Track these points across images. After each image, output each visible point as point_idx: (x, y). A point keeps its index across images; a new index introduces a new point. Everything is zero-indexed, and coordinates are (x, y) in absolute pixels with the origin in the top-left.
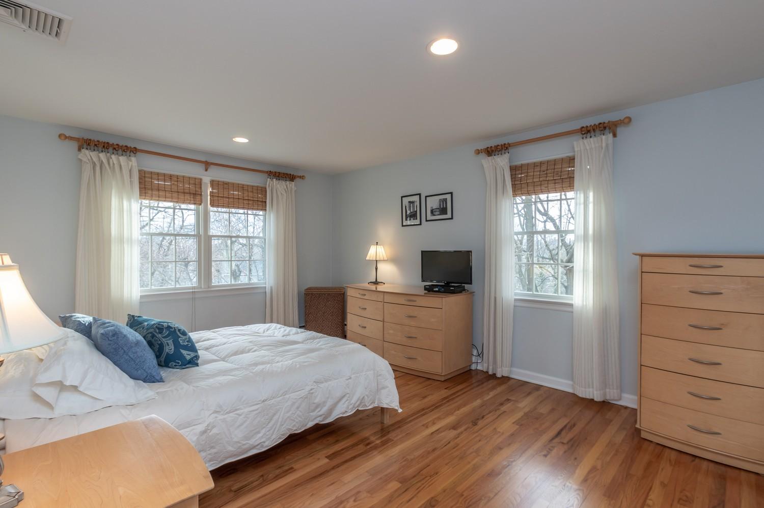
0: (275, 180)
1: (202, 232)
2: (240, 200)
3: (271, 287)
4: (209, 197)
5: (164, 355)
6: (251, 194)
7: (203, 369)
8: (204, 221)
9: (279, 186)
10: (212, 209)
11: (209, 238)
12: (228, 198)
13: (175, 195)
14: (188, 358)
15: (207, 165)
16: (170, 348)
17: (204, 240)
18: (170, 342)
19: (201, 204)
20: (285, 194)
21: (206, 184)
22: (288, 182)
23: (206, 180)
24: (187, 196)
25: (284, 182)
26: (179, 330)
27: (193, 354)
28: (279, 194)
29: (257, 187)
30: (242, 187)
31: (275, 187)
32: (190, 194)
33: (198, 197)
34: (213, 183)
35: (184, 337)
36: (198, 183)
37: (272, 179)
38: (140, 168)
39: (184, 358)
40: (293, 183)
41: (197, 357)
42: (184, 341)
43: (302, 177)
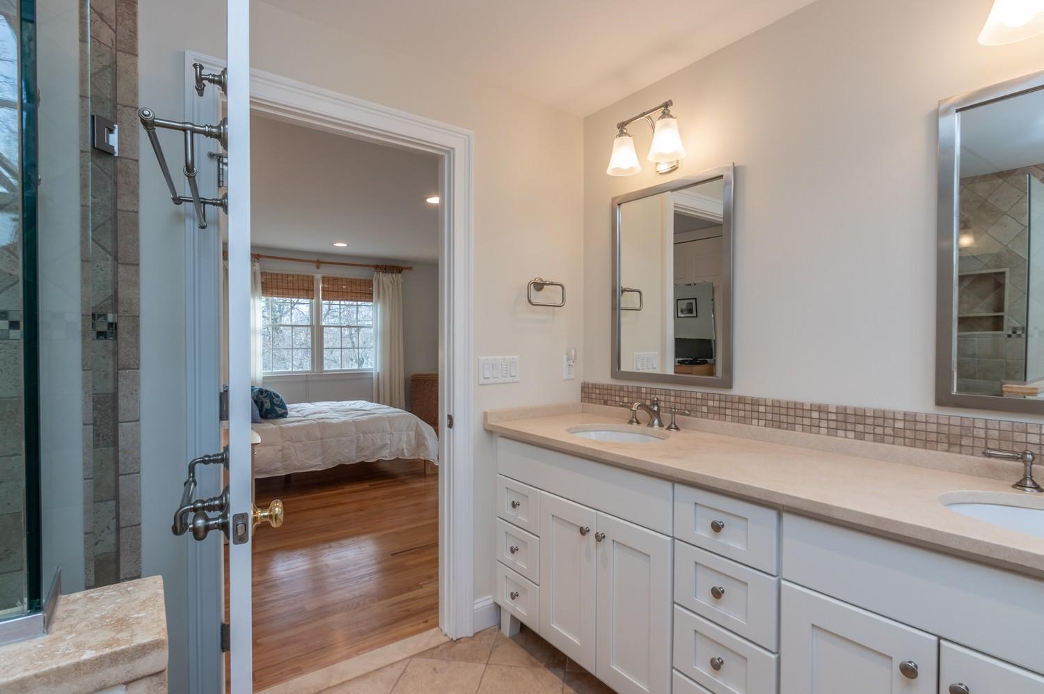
0: (381, 273)
1: (314, 323)
2: (348, 294)
3: (378, 374)
4: (321, 292)
5: (264, 410)
6: (358, 287)
7: (288, 419)
8: (316, 313)
9: (386, 278)
10: (324, 302)
11: (321, 329)
12: (338, 292)
13: (291, 292)
14: (280, 413)
15: (319, 263)
16: (267, 405)
17: (317, 331)
18: (268, 401)
19: (313, 298)
20: (391, 286)
21: (318, 280)
22: (394, 275)
23: (318, 277)
24: (301, 292)
25: (390, 275)
26: (274, 394)
27: (283, 411)
28: (385, 286)
29: (365, 280)
30: (351, 282)
31: (381, 281)
32: (303, 290)
33: (311, 293)
34: (324, 279)
35: (277, 399)
36: (311, 280)
37: (378, 272)
38: (262, 271)
39: (277, 413)
40: (400, 275)
41: (287, 413)
42: (277, 401)
43: (410, 268)
